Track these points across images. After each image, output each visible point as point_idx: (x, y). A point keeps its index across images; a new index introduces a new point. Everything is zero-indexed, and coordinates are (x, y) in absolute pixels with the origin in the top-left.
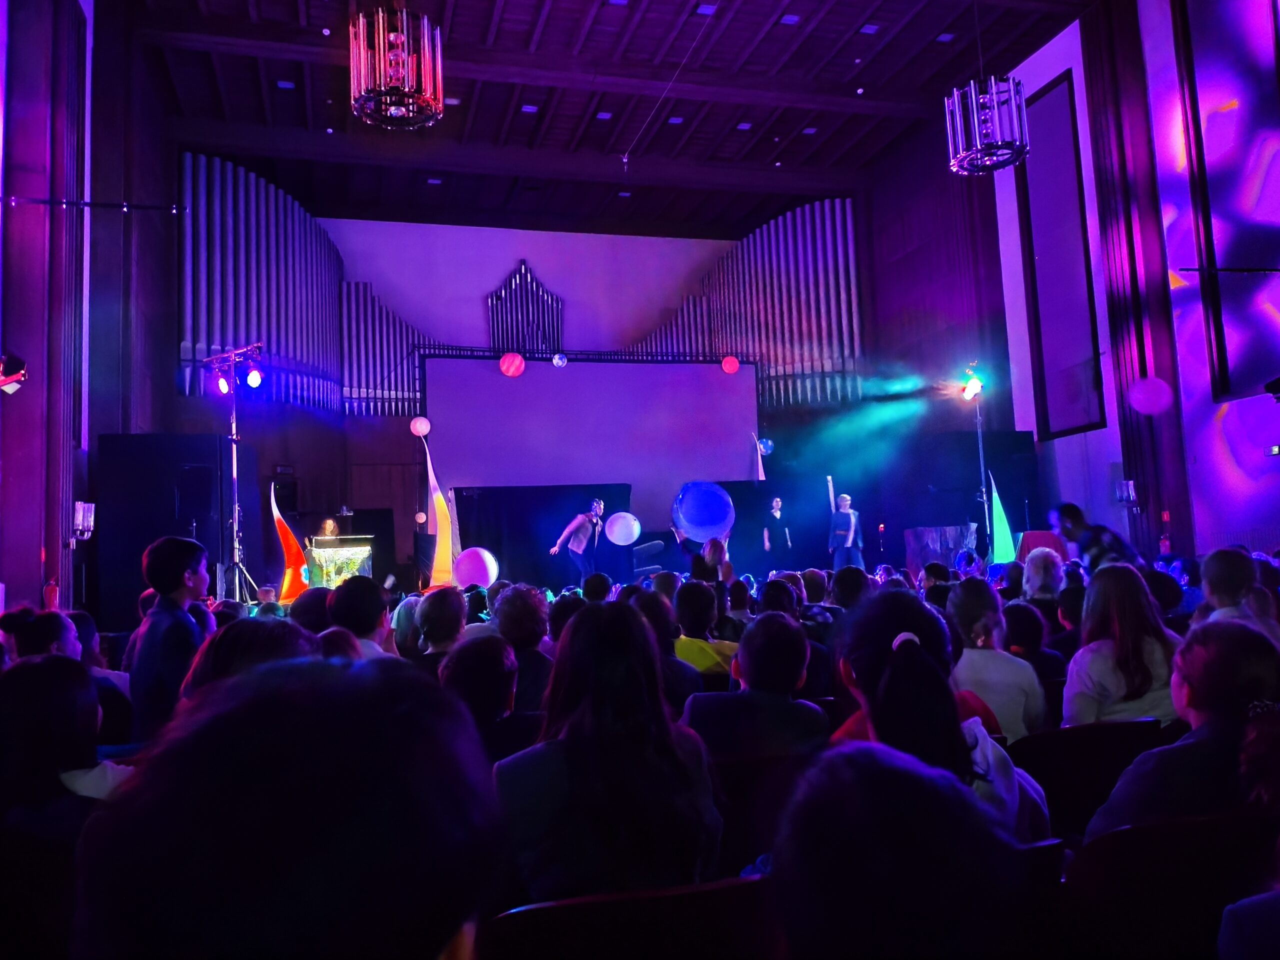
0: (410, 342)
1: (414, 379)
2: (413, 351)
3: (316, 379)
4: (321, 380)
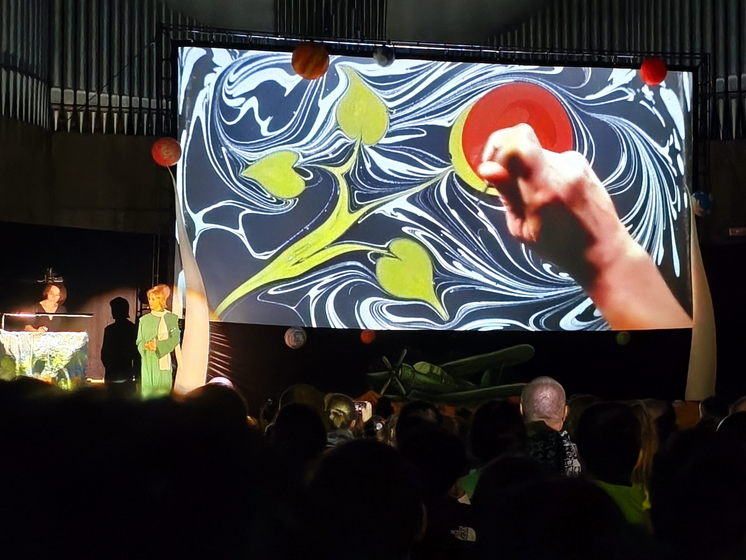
0: (155, 20)
2: (159, 36)
3: (12, 73)
4: (19, 75)
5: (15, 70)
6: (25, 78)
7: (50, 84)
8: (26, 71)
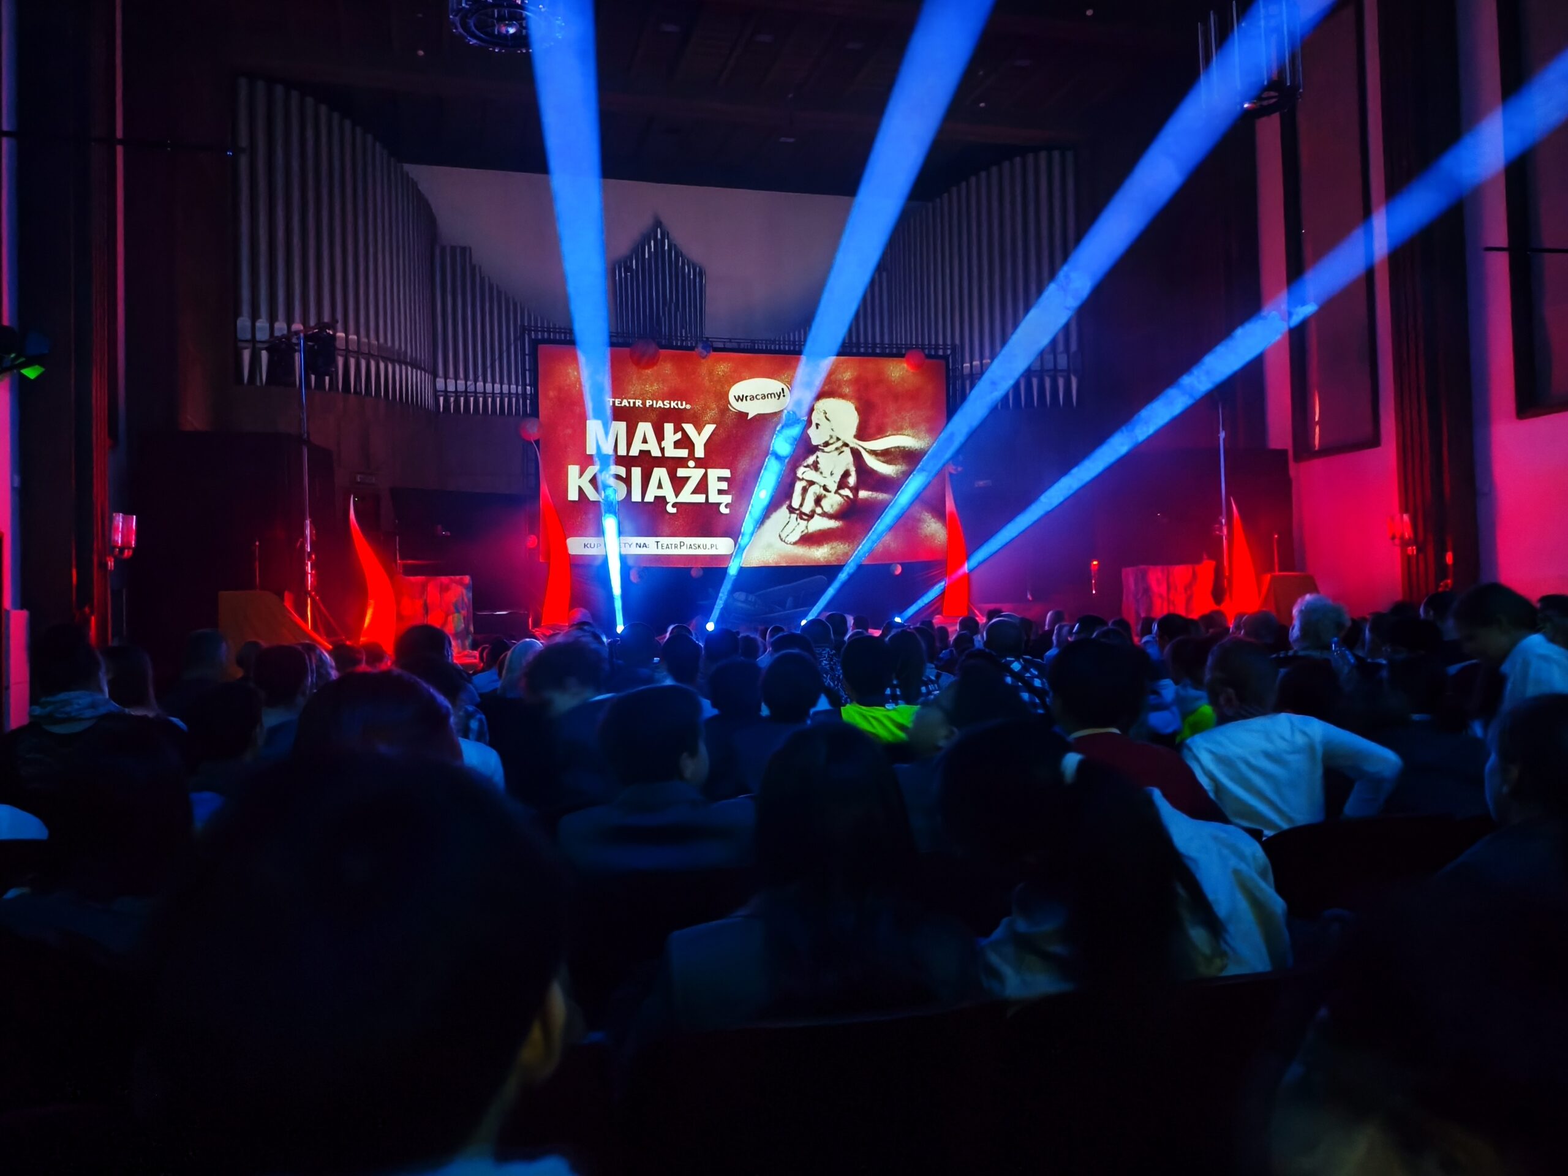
0: (519, 322)
2: (522, 335)
3: (404, 367)
4: (409, 368)
5: (406, 364)
6: (414, 370)
7: (435, 375)
8: (415, 365)
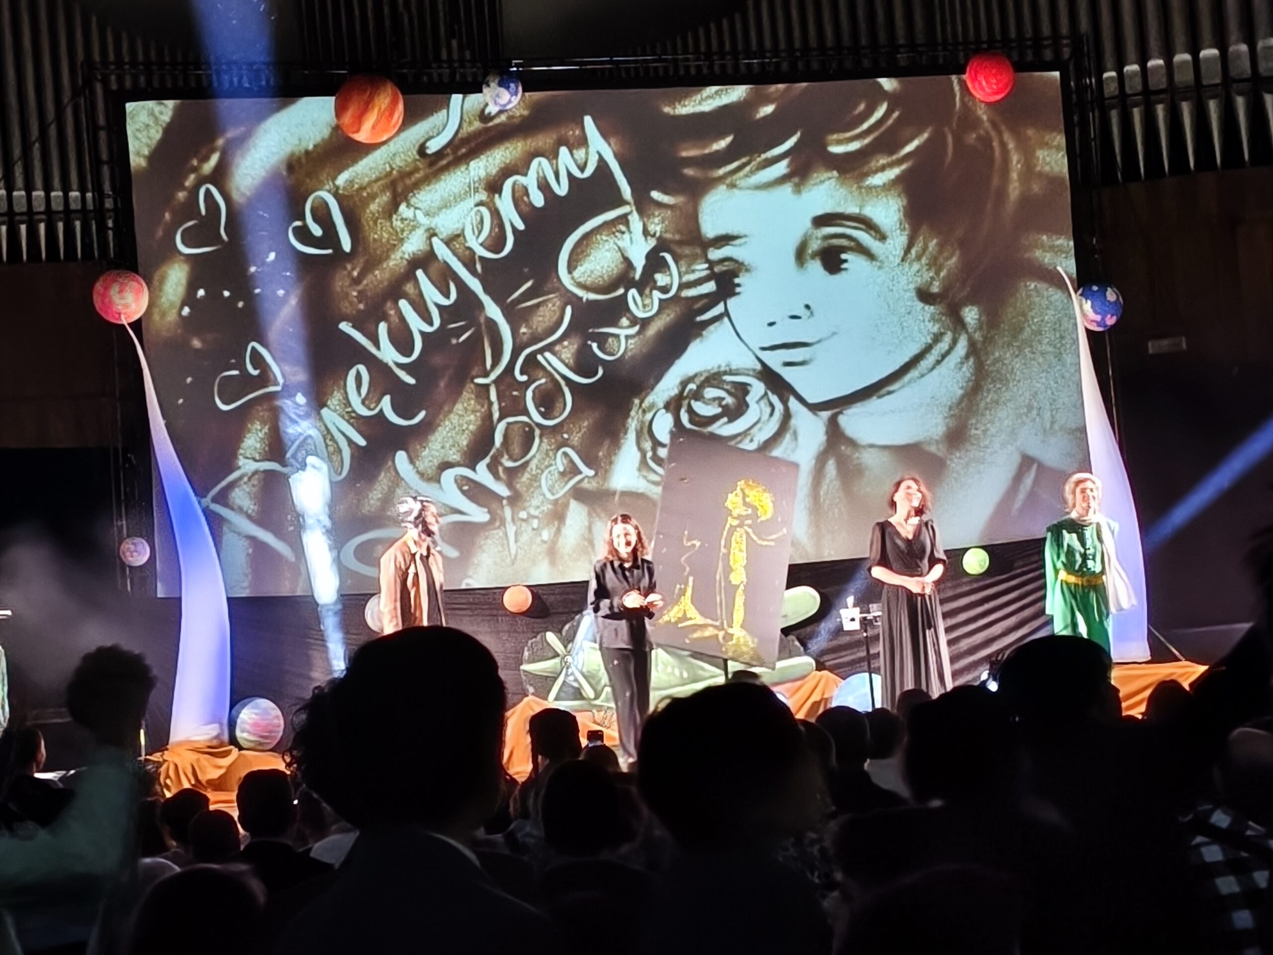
0: (80, 56)
1: (97, 163)
2: (88, 83)
